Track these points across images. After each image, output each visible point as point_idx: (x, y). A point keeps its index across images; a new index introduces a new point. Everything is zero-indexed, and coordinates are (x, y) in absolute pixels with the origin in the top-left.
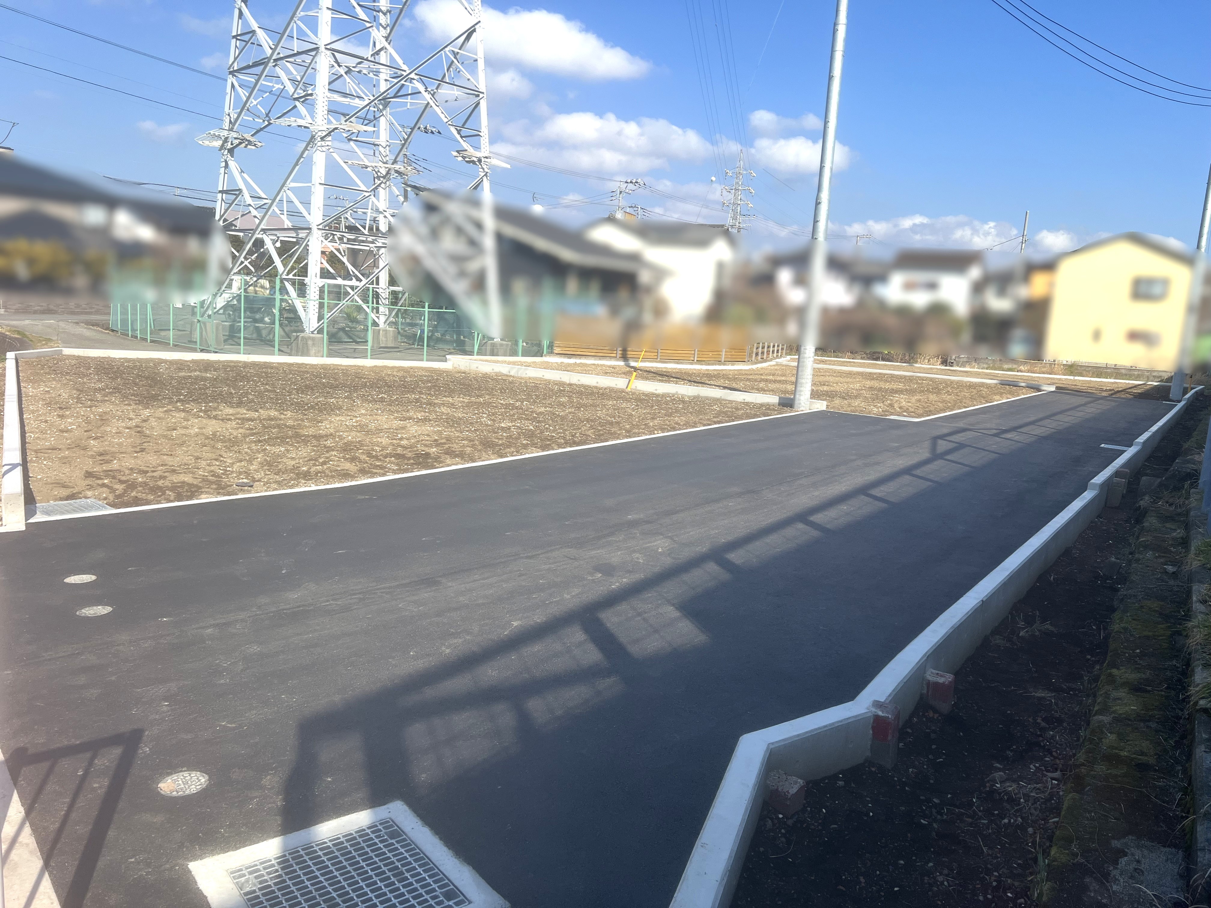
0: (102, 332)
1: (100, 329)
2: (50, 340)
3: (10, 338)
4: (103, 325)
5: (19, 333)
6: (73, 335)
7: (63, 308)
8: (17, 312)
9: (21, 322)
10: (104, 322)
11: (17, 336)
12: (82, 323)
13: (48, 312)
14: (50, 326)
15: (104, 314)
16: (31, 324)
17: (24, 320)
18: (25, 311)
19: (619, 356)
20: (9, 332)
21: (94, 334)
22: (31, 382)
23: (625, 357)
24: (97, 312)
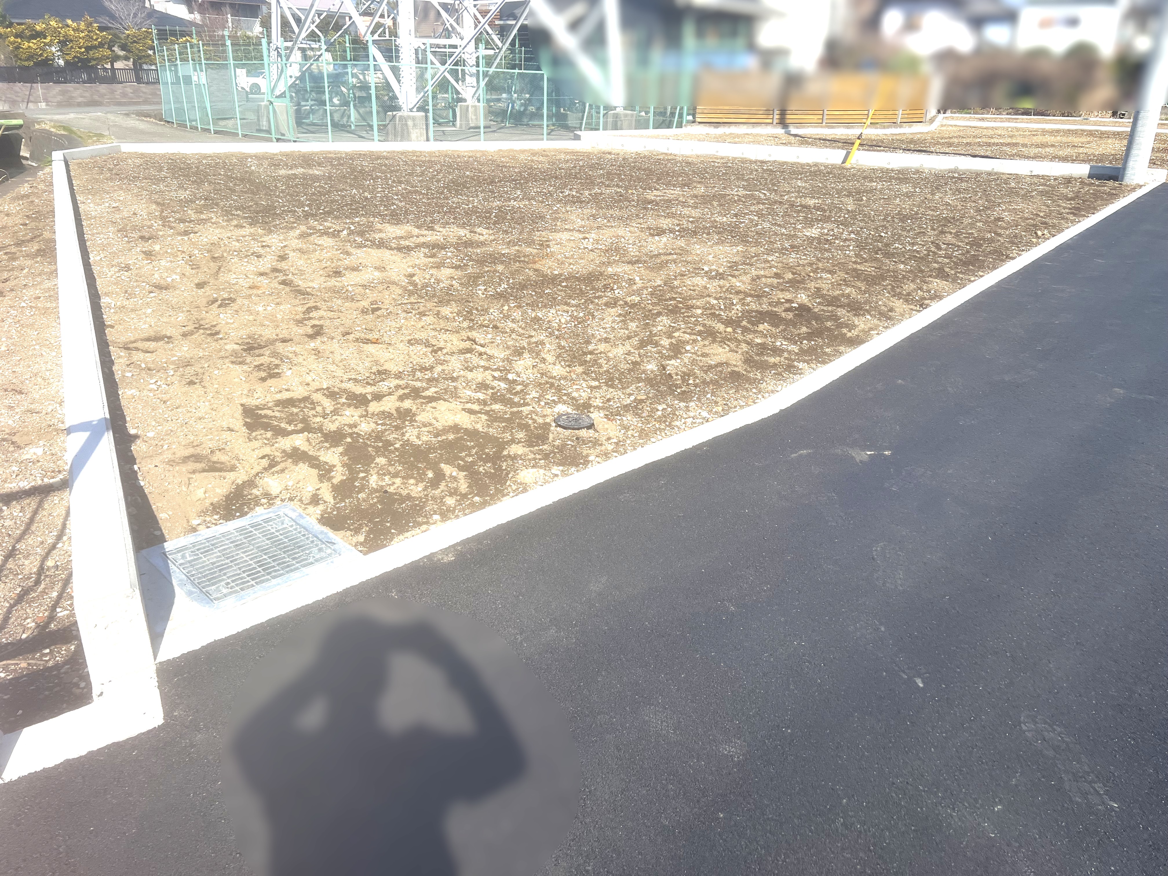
0: (157, 124)
1: (154, 121)
2: (101, 135)
3: (56, 135)
4: (155, 115)
5: (65, 128)
6: (126, 128)
7: (108, 99)
8: (60, 105)
9: (65, 116)
10: (156, 112)
11: (63, 132)
12: (133, 113)
13: (93, 103)
14: (97, 119)
15: (154, 104)
16: (77, 118)
17: (68, 114)
18: (68, 103)
19: (775, 121)
20: (54, 127)
21: (149, 126)
22: (89, 193)
23: (783, 123)
24: (146, 102)
